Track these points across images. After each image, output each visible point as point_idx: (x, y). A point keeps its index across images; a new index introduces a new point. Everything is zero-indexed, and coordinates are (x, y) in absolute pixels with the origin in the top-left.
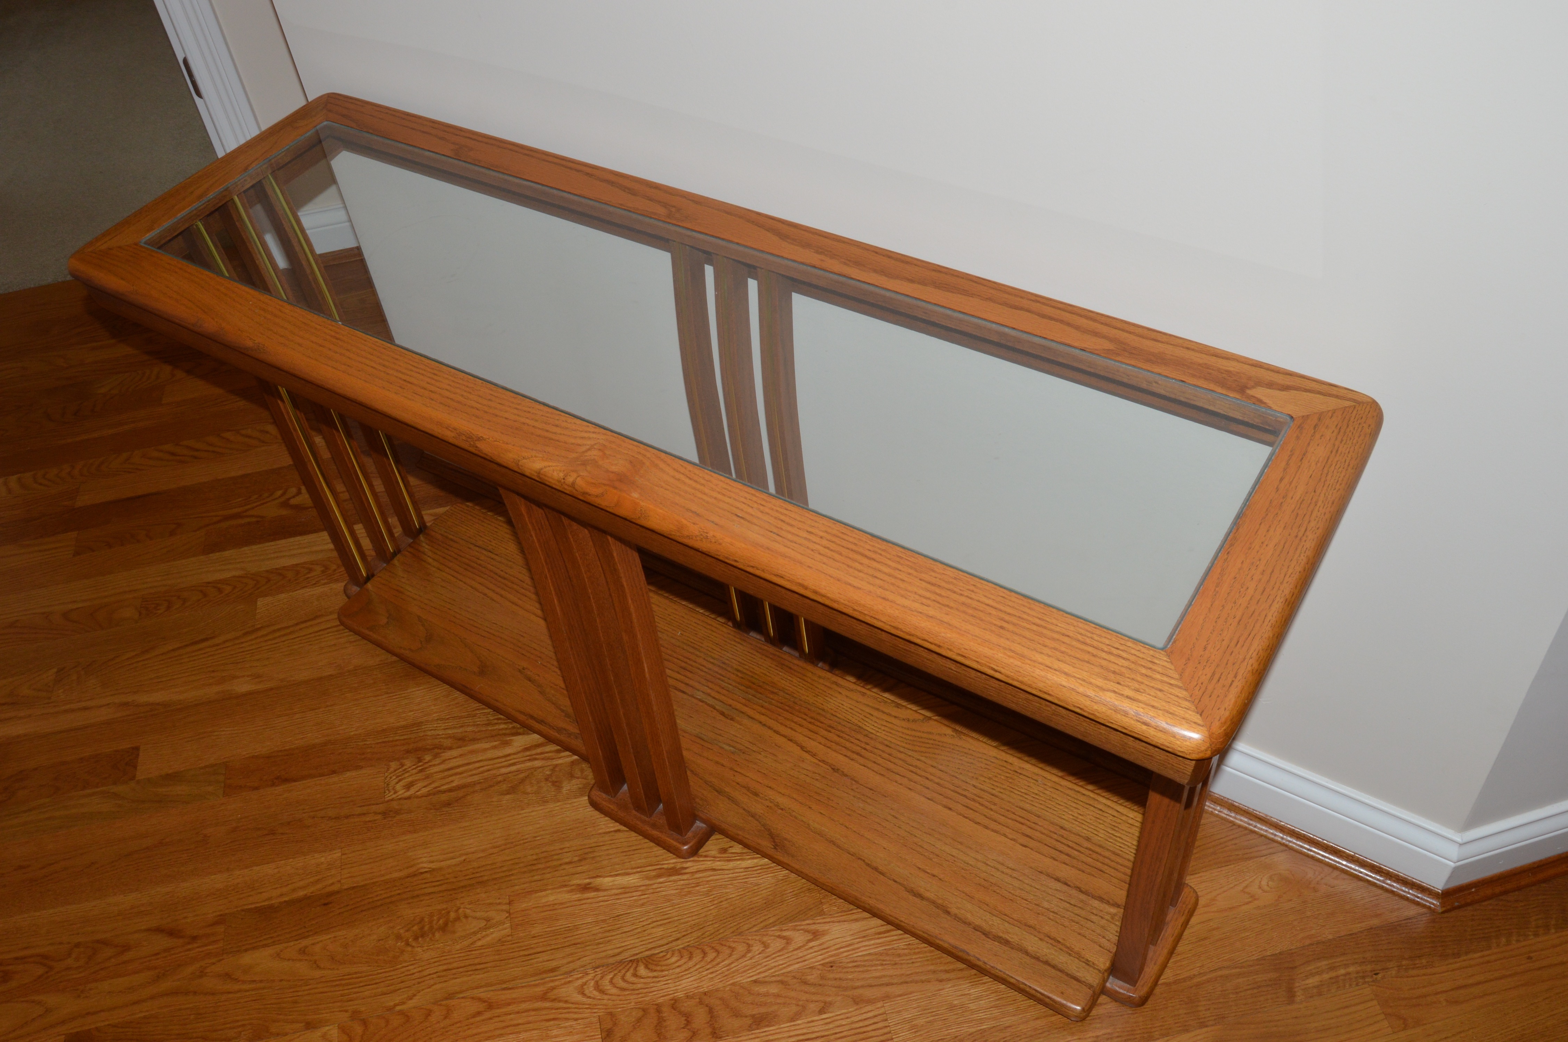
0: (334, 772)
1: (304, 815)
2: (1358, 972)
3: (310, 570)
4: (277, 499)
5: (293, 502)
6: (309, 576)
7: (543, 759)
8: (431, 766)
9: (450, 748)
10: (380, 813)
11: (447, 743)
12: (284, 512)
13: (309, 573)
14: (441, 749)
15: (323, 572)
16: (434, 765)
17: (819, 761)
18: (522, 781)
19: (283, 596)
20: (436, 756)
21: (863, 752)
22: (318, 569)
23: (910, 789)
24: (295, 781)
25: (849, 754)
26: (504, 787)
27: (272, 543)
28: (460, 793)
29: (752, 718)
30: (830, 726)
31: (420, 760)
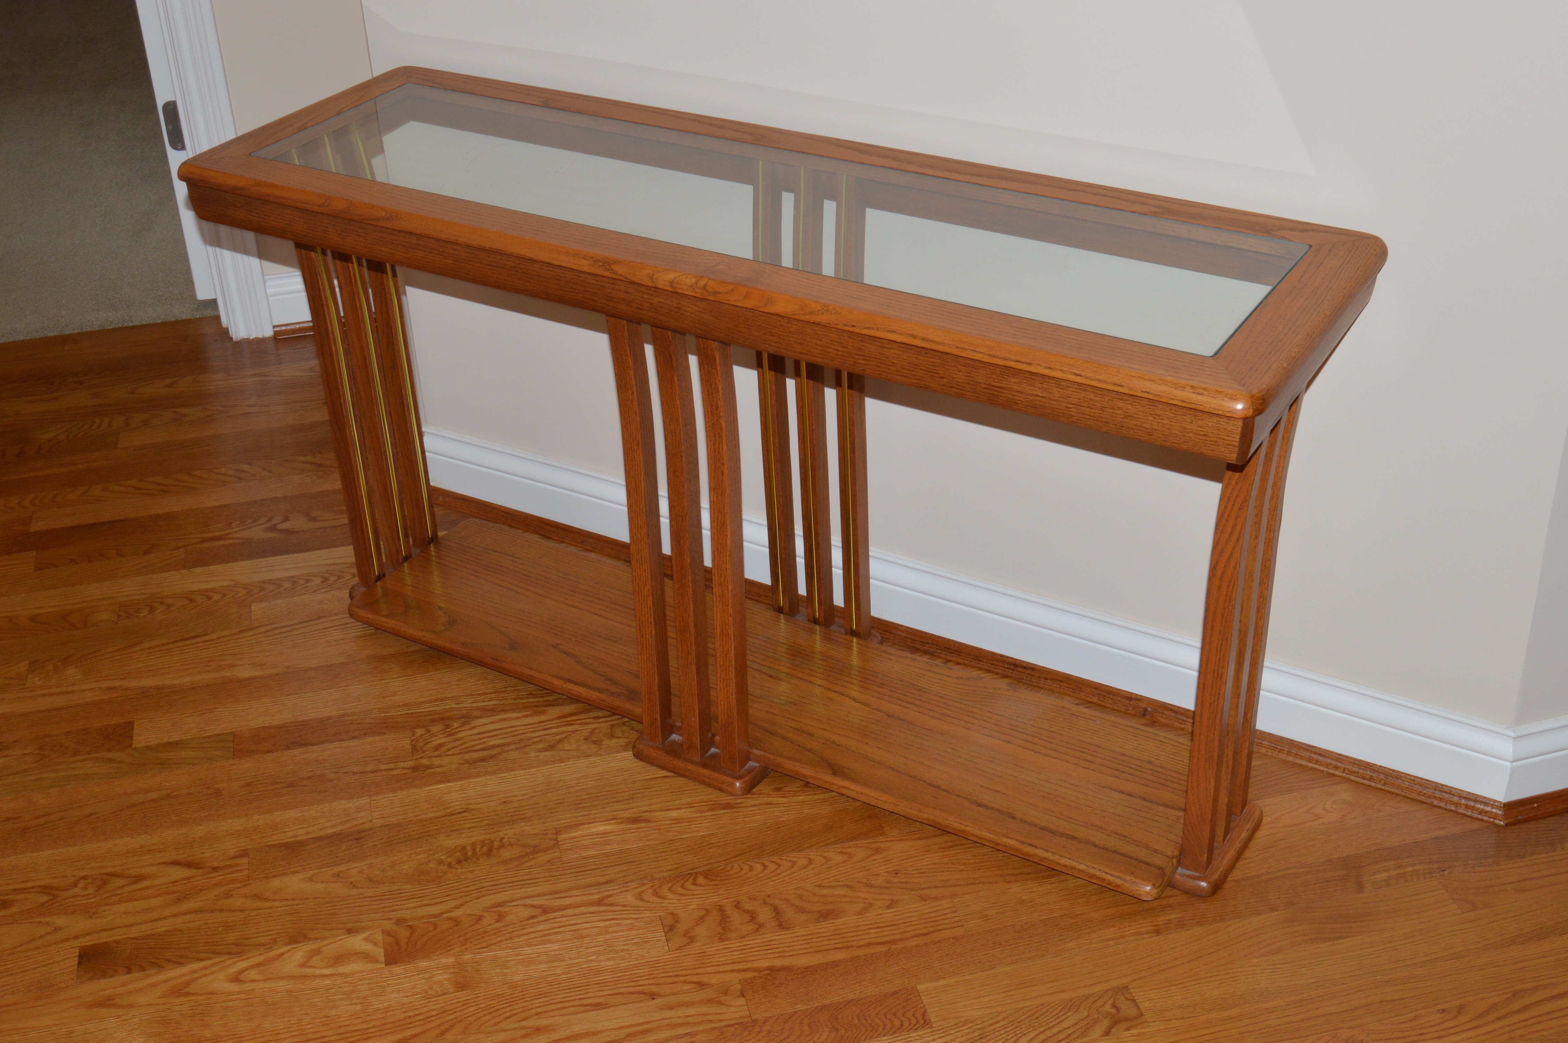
0: (355, 738)
1: (325, 771)
2: (1424, 869)
3: (308, 581)
4: (261, 524)
5: (280, 527)
6: (307, 585)
7: (580, 724)
8: (460, 731)
9: (480, 717)
10: (409, 768)
11: (475, 713)
12: (270, 535)
13: (306, 583)
14: (469, 718)
15: (322, 582)
16: (464, 731)
17: (873, 709)
18: (561, 741)
19: (280, 601)
20: (464, 724)
21: (917, 702)
22: (317, 581)
23: (967, 729)
24: (313, 745)
25: (904, 704)
26: (541, 746)
27: (262, 560)
28: (495, 752)
29: (801, 679)
30: (882, 684)
31: (447, 727)
